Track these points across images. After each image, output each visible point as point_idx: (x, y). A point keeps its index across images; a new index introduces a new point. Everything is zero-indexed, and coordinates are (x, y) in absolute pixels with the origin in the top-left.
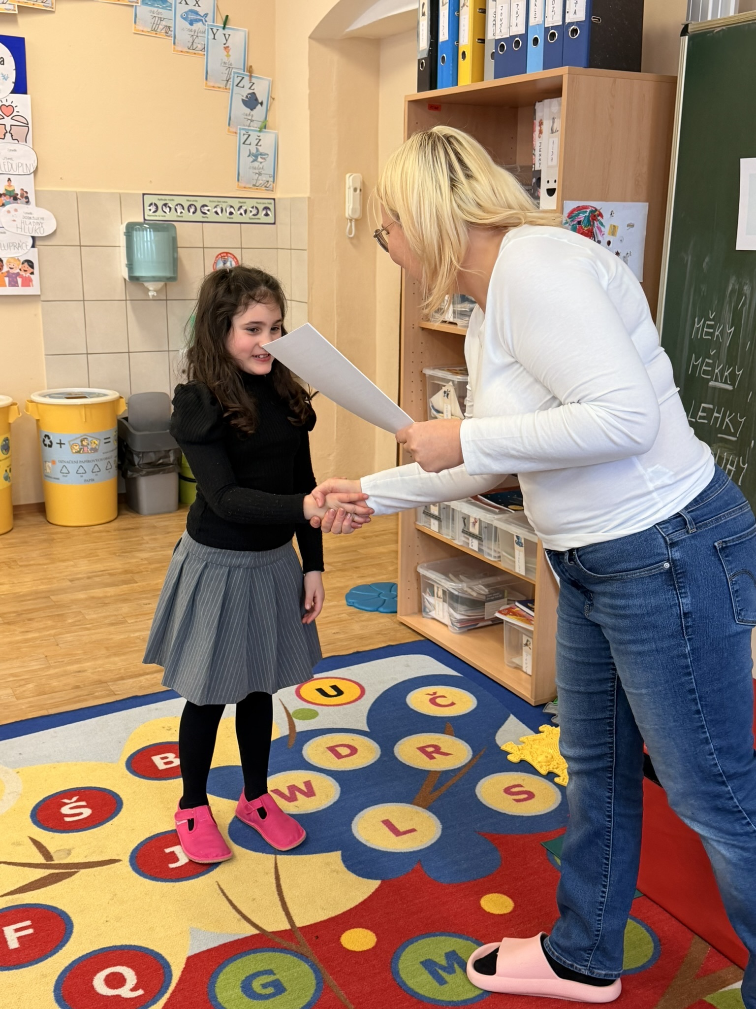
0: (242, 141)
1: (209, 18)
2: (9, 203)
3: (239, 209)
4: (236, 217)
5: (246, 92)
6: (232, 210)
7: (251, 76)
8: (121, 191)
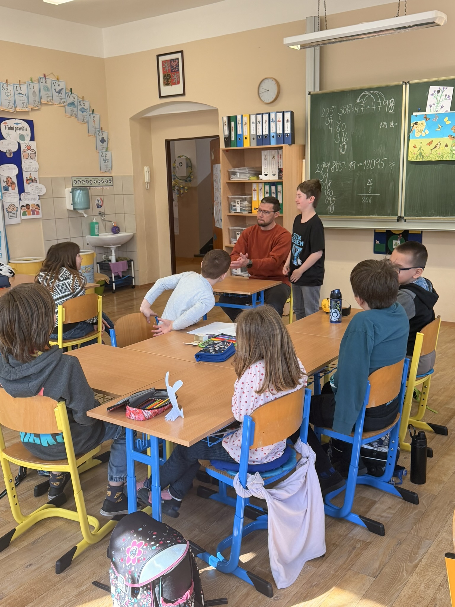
0: (101, 155)
1: (88, 110)
2: (31, 183)
3: (102, 180)
4: (101, 184)
5: (101, 137)
6: (100, 181)
7: (102, 131)
8: (64, 176)
